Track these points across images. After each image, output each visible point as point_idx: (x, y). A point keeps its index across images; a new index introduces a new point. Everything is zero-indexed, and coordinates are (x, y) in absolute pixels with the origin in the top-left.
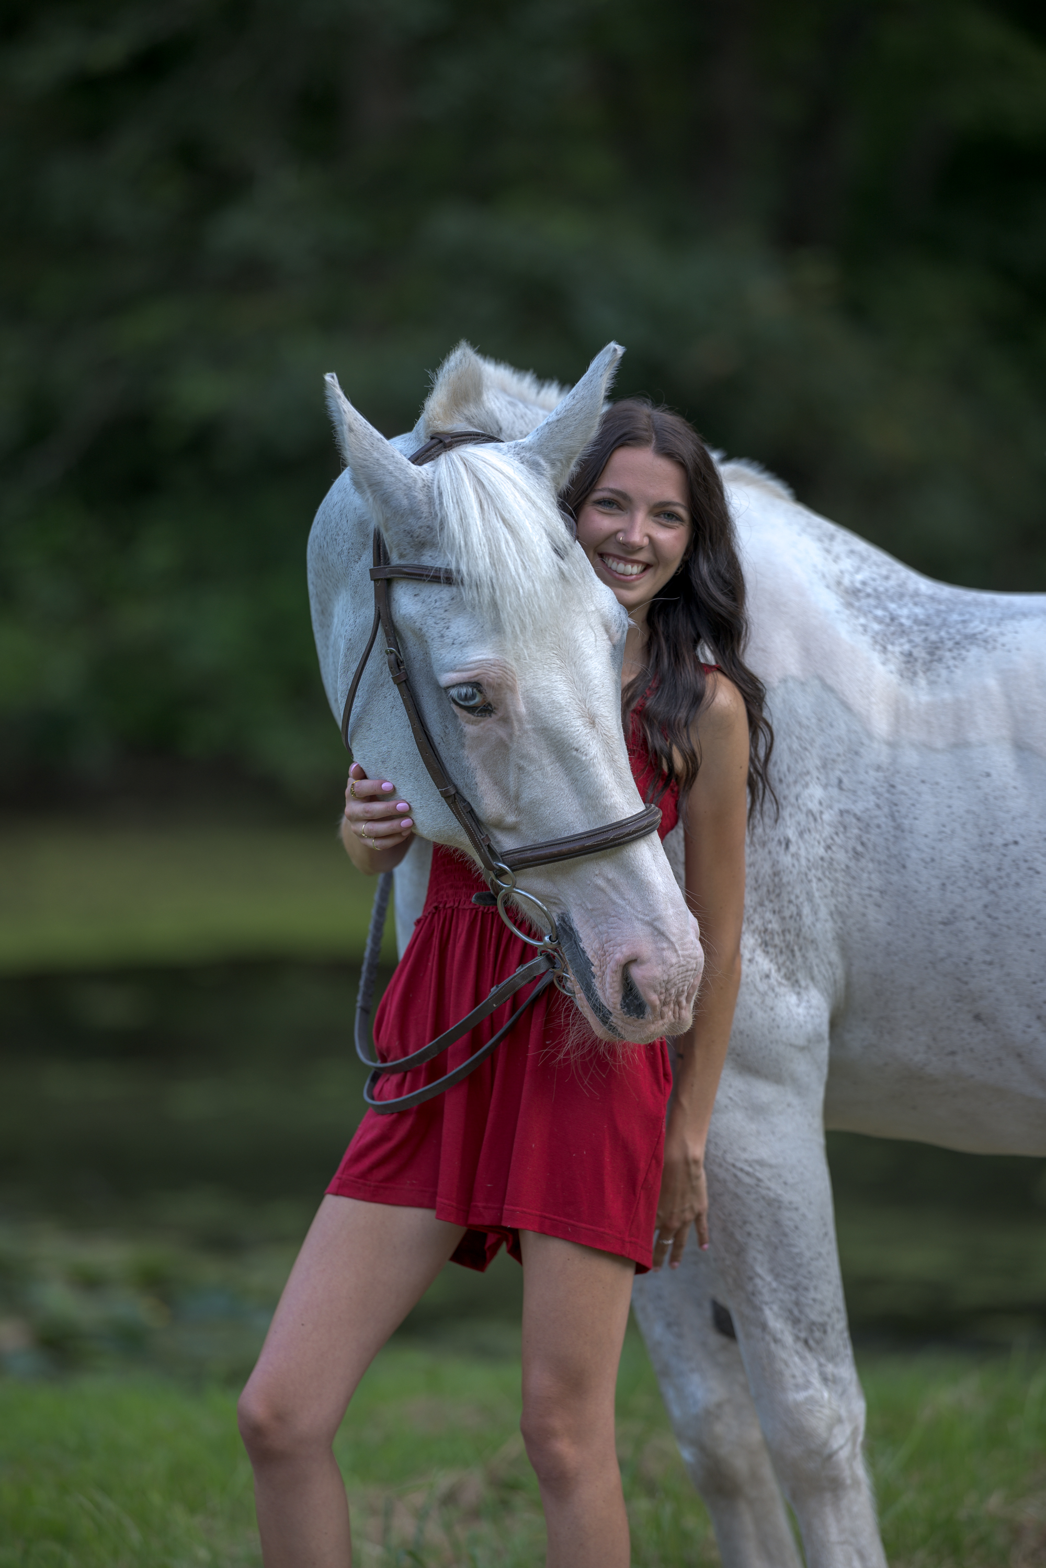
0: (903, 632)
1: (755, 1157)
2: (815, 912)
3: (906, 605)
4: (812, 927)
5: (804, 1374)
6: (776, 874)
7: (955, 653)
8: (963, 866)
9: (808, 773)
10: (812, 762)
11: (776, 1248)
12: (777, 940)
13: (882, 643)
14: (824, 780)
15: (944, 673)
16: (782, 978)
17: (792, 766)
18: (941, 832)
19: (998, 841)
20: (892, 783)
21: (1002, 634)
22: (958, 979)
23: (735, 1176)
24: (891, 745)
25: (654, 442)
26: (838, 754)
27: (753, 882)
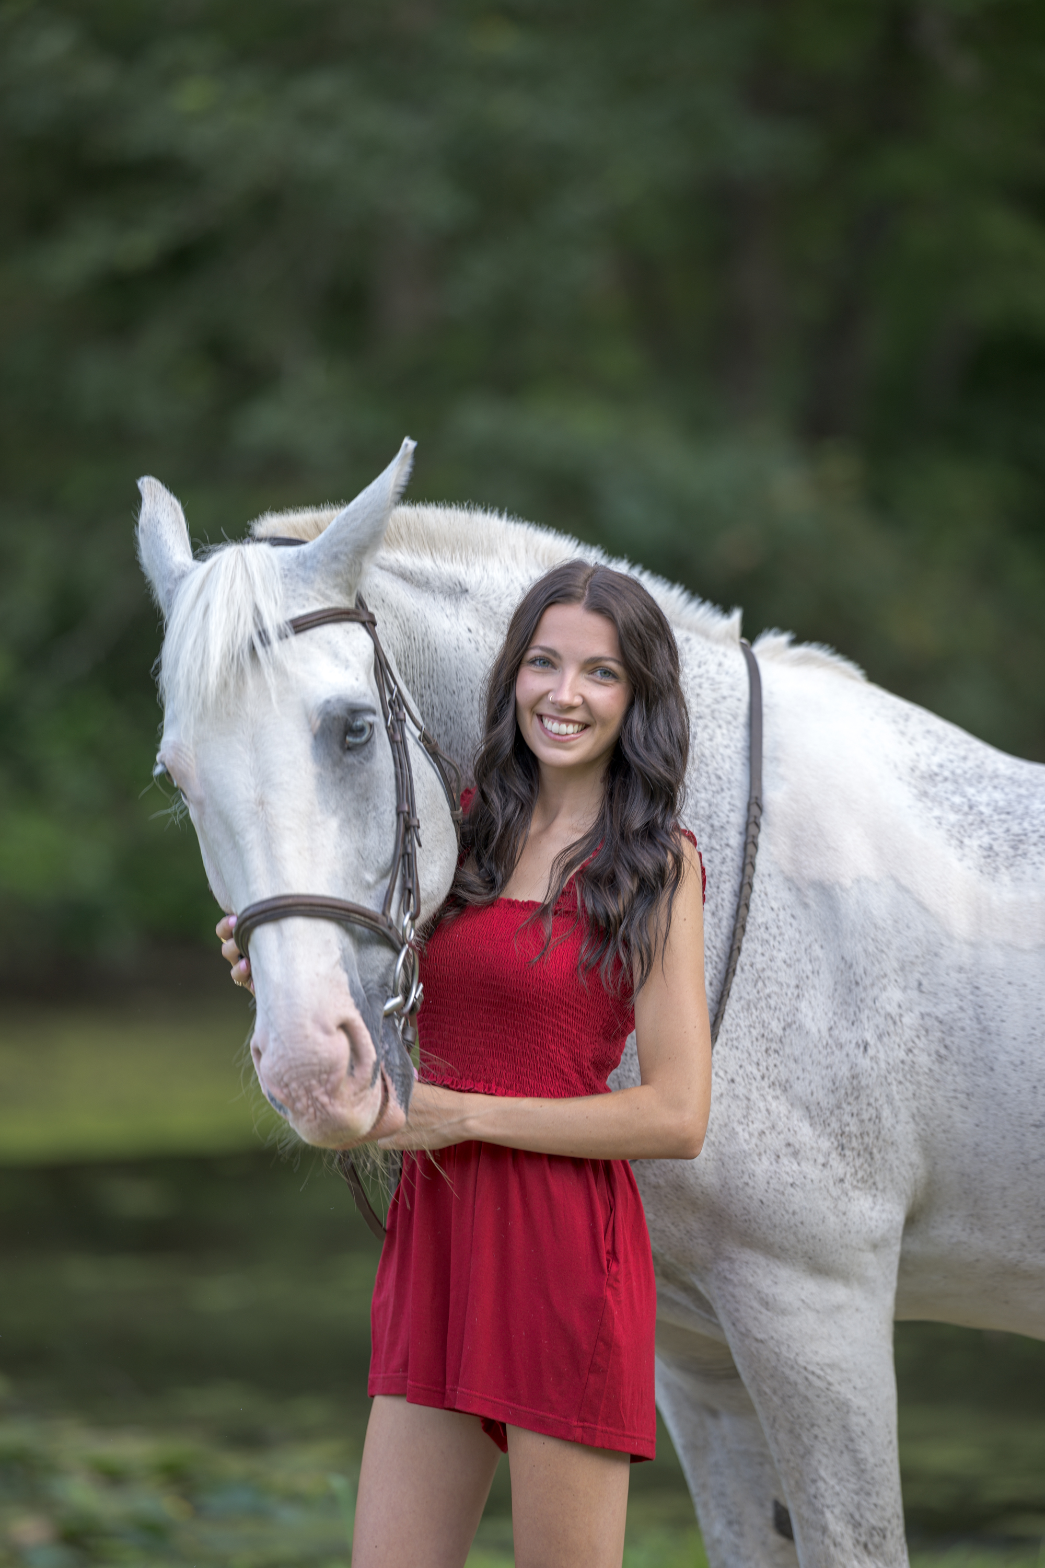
0: (983, 821)
2: (895, 1115)
3: (984, 790)
4: (892, 1129)
6: (853, 1077)
9: (886, 976)
10: (889, 964)
13: (958, 837)
14: (902, 983)
17: (869, 969)
18: (1030, 1035)
20: (975, 984)
23: (807, 1379)
24: (973, 945)
25: (586, 599)
26: (917, 957)
27: (830, 1085)
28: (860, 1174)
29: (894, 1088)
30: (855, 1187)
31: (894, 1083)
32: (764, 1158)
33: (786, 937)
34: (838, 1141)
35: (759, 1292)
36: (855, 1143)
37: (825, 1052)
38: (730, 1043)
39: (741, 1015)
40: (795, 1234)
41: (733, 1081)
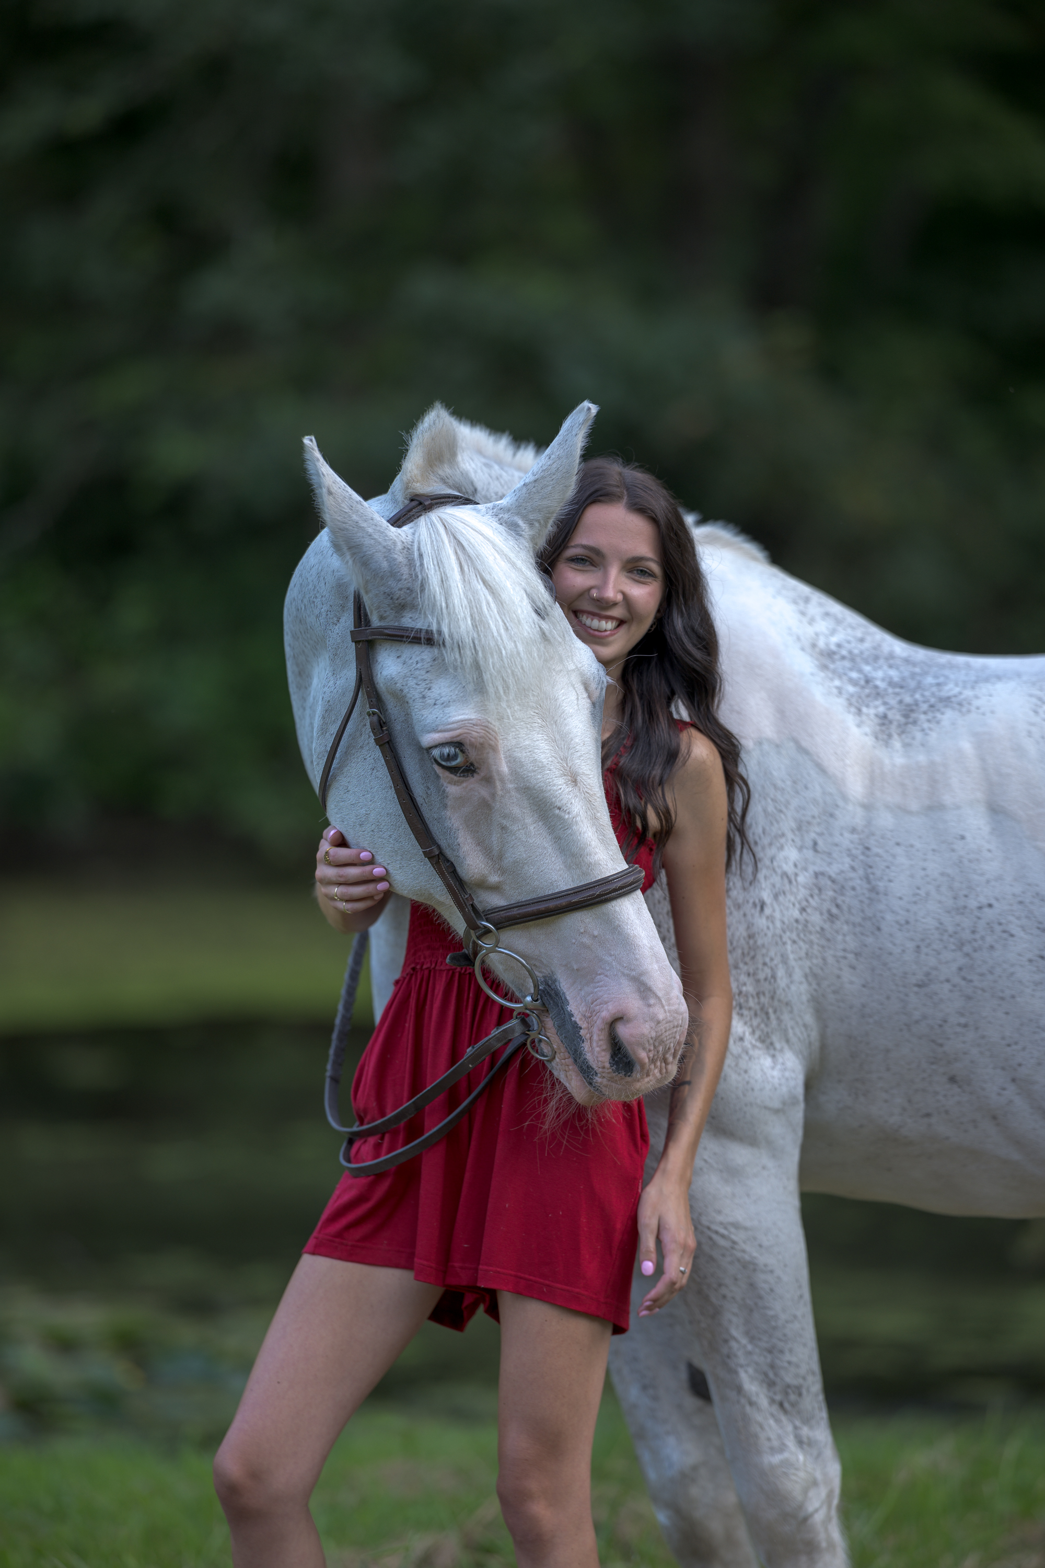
0: (878, 694)
1: (730, 1219)
2: (790, 975)
3: (880, 668)
4: (787, 989)
5: (779, 1437)
6: (751, 936)
7: (930, 716)
8: (937, 929)
9: (783, 835)
10: (787, 824)
11: (751, 1311)
12: (752, 1003)
13: (856, 706)
14: (799, 843)
15: (919, 735)
16: (756, 1040)
17: (767, 828)
18: (916, 895)
19: (973, 903)
20: (867, 845)
21: (977, 697)
22: (933, 1041)
23: (711, 1238)
24: (866, 807)
25: (626, 498)
26: (813, 817)
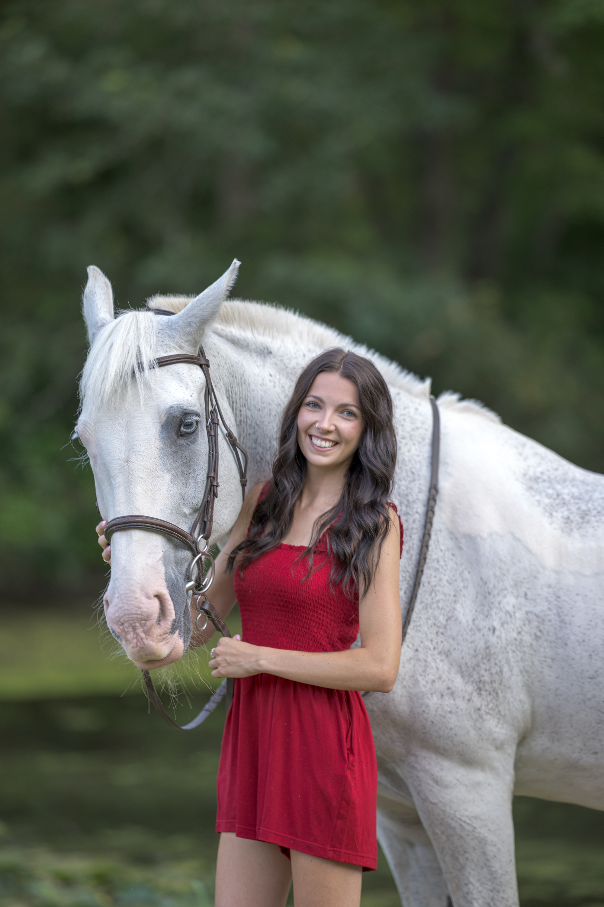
0: (564, 503)
1: (472, 814)
2: (511, 671)
3: (566, 486)
4: (509, 679)
6: (487, 648)
8: (602, 645)
9: (506, 589)
10: (508, 582)
11: (482, 867)
13: (550, 511)
14: (516, 594)
17: (496, 585)
18: (589, 625)
20: (558, 595)
24: (557, 572)
25: (341, 370)
26: (524, 579)
27: (473, 653)
28: (491, 705)
29: (510, 654)
30: (487, 713)
31: (510, 652)
32: (434, 696)
33: (449, 567)
34: (477, 685)
35: (432, 775)
36: (487, 687)
37: (470, 634)
38: (415, 628)
39: (422, 612)
40: (452, 741)
41: (417, 650)
